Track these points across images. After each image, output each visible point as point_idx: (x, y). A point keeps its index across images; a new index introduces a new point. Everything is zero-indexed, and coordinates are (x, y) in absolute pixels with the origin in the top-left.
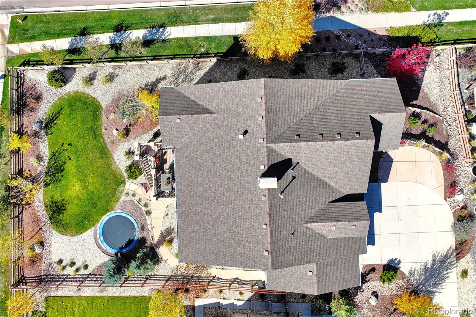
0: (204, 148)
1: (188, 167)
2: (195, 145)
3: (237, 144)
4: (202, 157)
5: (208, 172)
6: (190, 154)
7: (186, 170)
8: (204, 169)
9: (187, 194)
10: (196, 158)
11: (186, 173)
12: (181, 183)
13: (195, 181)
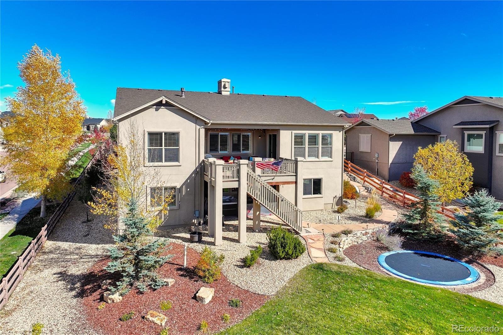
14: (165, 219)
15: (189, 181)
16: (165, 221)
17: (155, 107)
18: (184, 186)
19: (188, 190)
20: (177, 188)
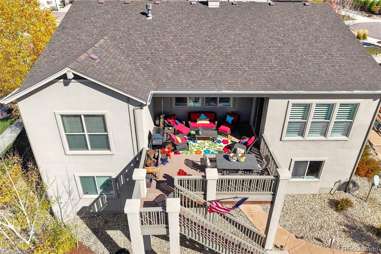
0: (162, 51)
1: (195, 73)
2: (153, 62)
3: (159, 21)
4: (177, 55)
5: (204, 48)
6: (170, 69)
7: (203, 75)
8: (198, 53)
9: (251, 75)
10: (178, 62)
11: (209, 75)
12: (229, 83)
13: (222, 63)
14: (103, 206)
15: (127, 171)
16: (104, 207)
17: (62, 80)
18: (121, 176)
19: (128, 179)
20: (113, 179)
